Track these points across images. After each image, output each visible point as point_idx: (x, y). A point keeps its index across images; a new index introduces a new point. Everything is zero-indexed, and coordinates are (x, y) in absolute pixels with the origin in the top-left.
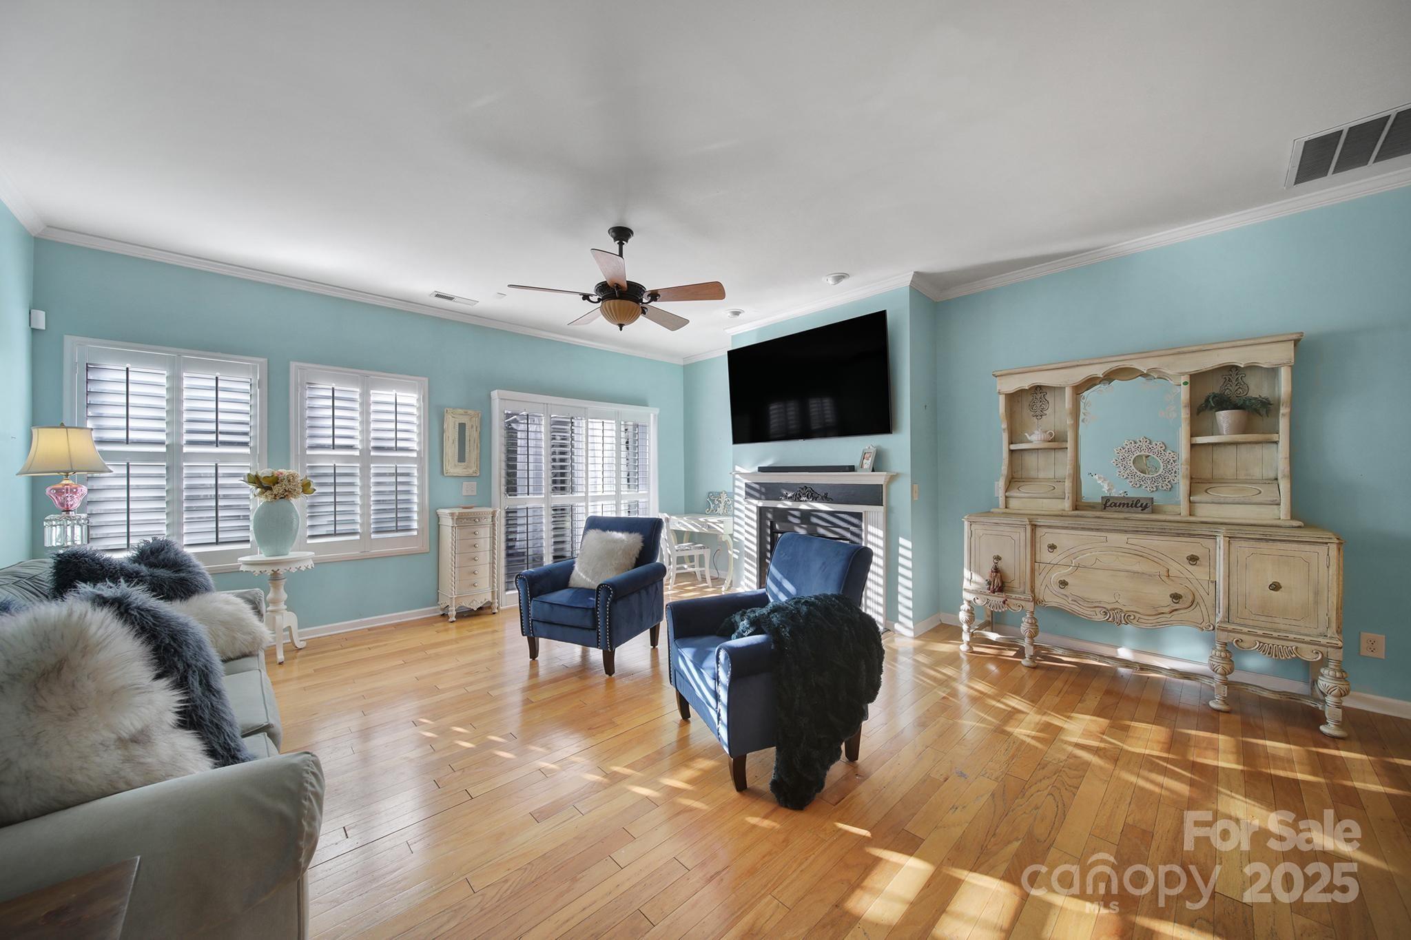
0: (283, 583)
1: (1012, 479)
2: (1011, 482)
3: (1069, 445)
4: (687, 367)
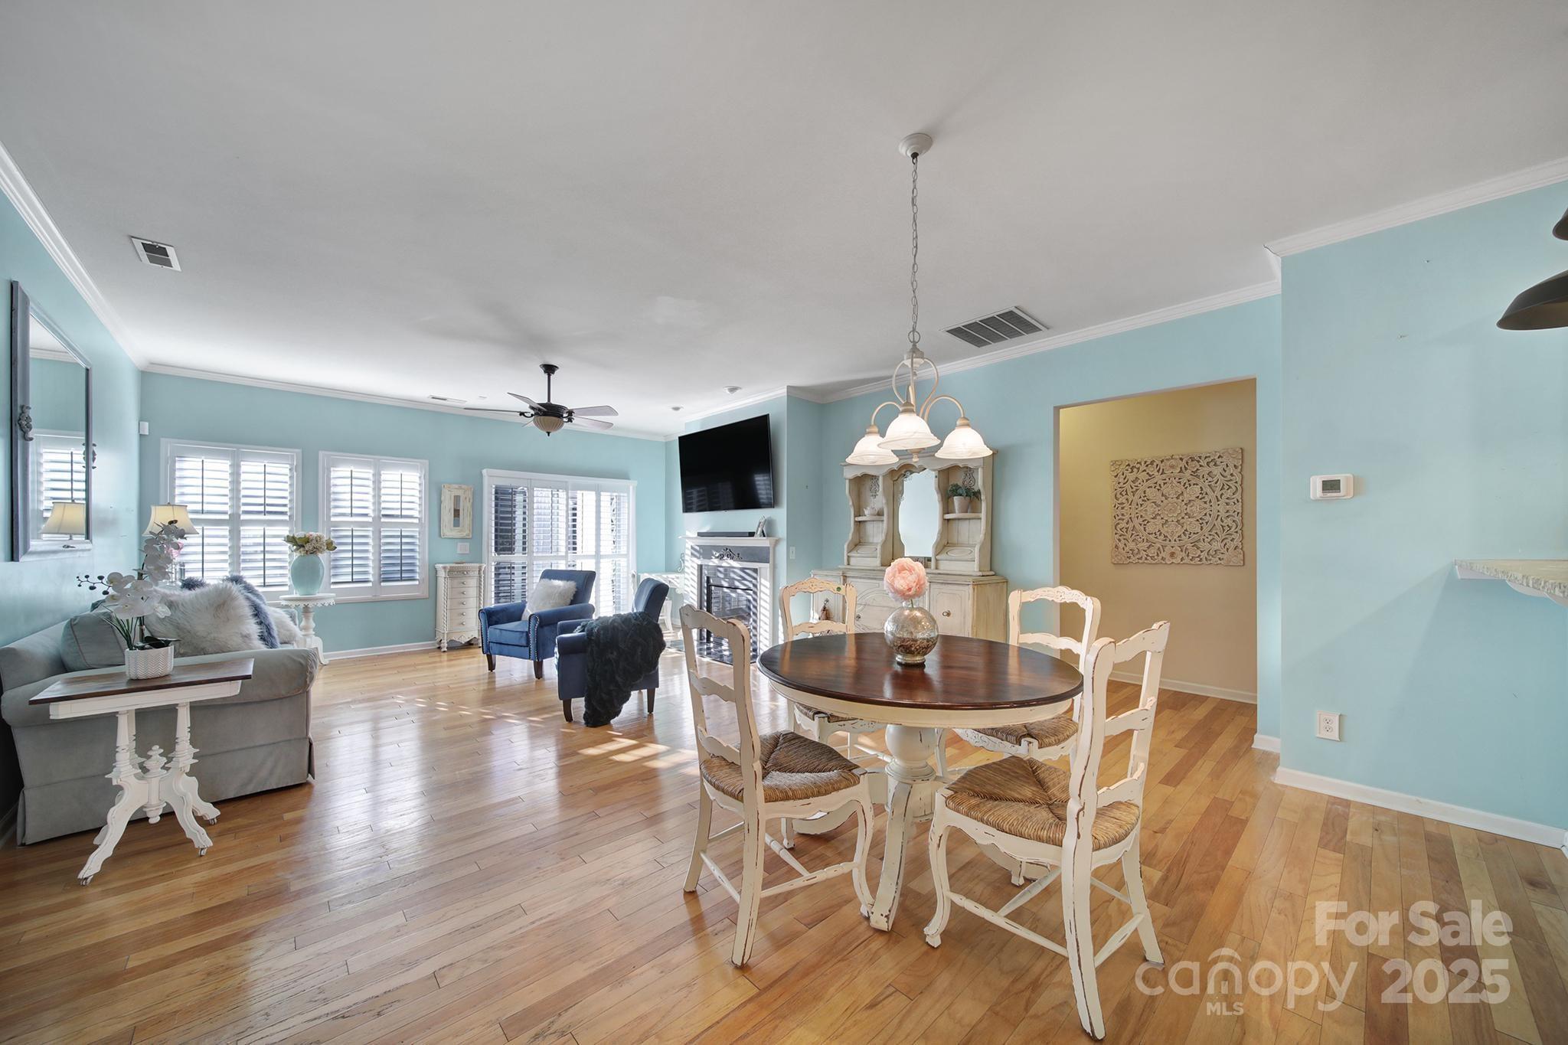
0: (311, 615)
1: (858, 543)
2: (856, 545)
3: (885, 518)
4: (667, 444)
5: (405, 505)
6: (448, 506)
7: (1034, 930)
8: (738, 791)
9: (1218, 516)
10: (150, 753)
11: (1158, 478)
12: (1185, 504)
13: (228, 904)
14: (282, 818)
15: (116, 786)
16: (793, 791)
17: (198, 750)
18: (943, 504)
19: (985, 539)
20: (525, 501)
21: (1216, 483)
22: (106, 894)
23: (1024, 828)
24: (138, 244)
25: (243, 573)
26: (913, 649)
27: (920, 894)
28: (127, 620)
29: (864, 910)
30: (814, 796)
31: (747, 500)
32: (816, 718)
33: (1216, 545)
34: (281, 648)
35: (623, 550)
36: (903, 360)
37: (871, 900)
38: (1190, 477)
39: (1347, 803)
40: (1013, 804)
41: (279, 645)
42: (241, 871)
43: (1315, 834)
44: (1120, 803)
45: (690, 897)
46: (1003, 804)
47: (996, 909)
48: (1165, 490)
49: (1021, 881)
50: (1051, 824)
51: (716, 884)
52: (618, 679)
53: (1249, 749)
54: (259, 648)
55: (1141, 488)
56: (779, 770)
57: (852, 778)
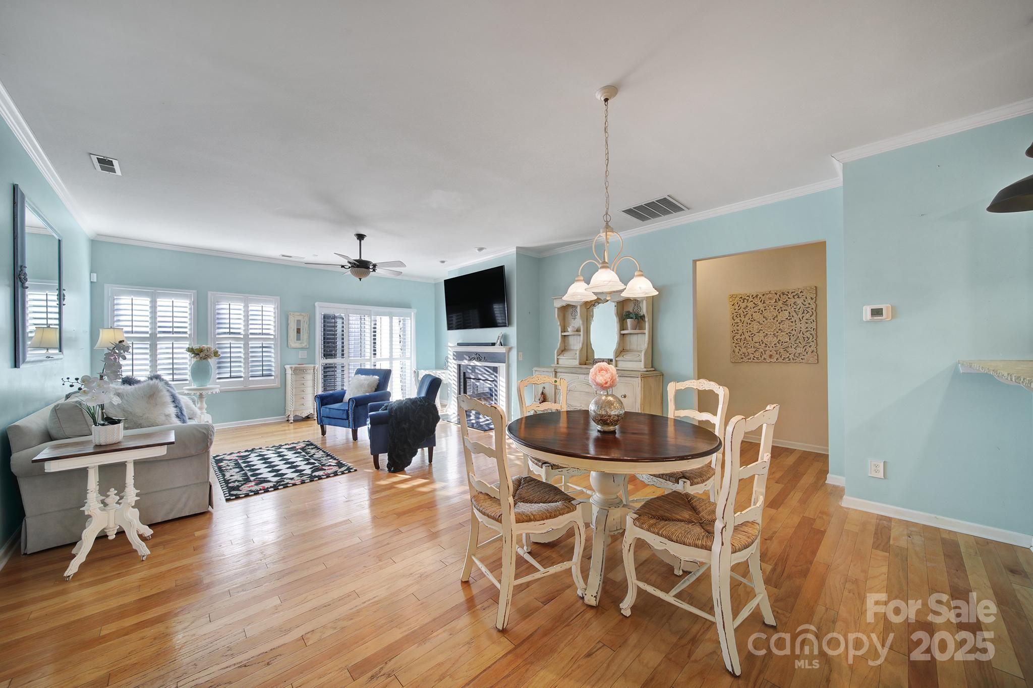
0: (204, 400)
1: (564, 350)
2: (562, 351)
3: (582, 333)
4: (436, 285)
5: (264, 327)
6: (293, 327)
7: (691, 604)
8: (498, 516)
9: (801, 331)
10: (108, 493)
11: (761, 306)
12: (779, 323)
13: (163, 592)
14: (194, 535)
15: (87, 515)
16: (534, 516)
17: (139, 491)
18: (620, 324)
19: (648, 347)
20: (343, 323)
21: (799, 309)
22: (82, 586)
23: (686, 539)
24: (94, 158)
25: (159, 373)
26: (608, 422)
27: (615, 581)
28: (94, 407)
29: (580, 593)
30: (547, 518)
31: (489, 322)
32: (544, 467)
33: (799, 350)
34: (190, 423)
35: (408, 355)
36: (600, 233)
37: (584, 586)
38: (782, 306)
39: (889, 519)
40: (678, 523)
41: (188, 420)
42: (169, 571)
43: (870, 541)
44: (748, 522)
45: (466, 585)
46: (671, 523)
47: (667, 591)
48: (766, 314)
49: (681, 573)
50: (703, 536)
51: (482, 575)
52: (409, 440)
53: (824, 484)
54: (176, 423)
55: (750, 313)
56: (523, 502)
57: (572, 506)
